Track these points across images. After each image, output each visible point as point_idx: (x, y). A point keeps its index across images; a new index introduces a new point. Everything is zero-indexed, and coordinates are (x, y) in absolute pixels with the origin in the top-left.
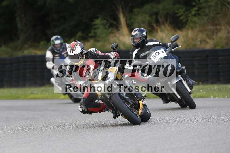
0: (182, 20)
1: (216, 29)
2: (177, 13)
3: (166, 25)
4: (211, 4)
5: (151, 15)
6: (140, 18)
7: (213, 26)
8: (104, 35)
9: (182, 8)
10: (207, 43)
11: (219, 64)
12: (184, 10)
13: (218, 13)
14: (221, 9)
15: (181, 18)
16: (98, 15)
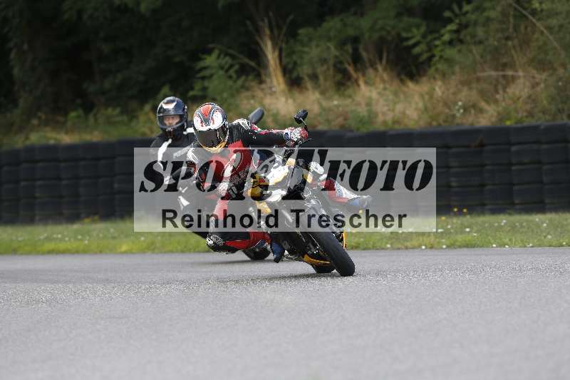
0: (419, 55)
1: (504, 77)
2: (407, 39)
3: (380, 68)
4: (492, 14)
5: (341, 45)
6: (314, 52)
7: (496, 69)
8: (225, 95)
9: (418, 27)
10: (481, 111)
11: (512, 164)
12: (423, 29)
13: (507, 38)
14: (516, 28)
15: (417, 50)
16: (211, 46)
